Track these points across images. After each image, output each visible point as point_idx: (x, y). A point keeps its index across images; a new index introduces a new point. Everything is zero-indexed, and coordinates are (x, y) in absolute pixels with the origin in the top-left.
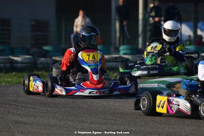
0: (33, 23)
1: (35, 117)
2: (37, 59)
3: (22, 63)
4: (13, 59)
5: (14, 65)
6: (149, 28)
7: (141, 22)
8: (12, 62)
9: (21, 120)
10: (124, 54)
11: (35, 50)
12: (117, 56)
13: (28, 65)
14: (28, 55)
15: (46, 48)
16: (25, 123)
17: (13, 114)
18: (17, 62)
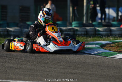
0: (21, 8)
1: (21, 64)
2: (23, 30)
3: (14, 32)
4: (8, 30)
5: (9, 33)
6: (90, 11)
7: (85, 8)
8: (8, 31)
9: (13, 66)
10: (75, 27)
11: (21, 24)
12: (71, 28)
13: (18, 33)
14: (18, 27)
15: (28, 23)
16: (15, 68)
17: (9, 63)
18: (11, 31)
